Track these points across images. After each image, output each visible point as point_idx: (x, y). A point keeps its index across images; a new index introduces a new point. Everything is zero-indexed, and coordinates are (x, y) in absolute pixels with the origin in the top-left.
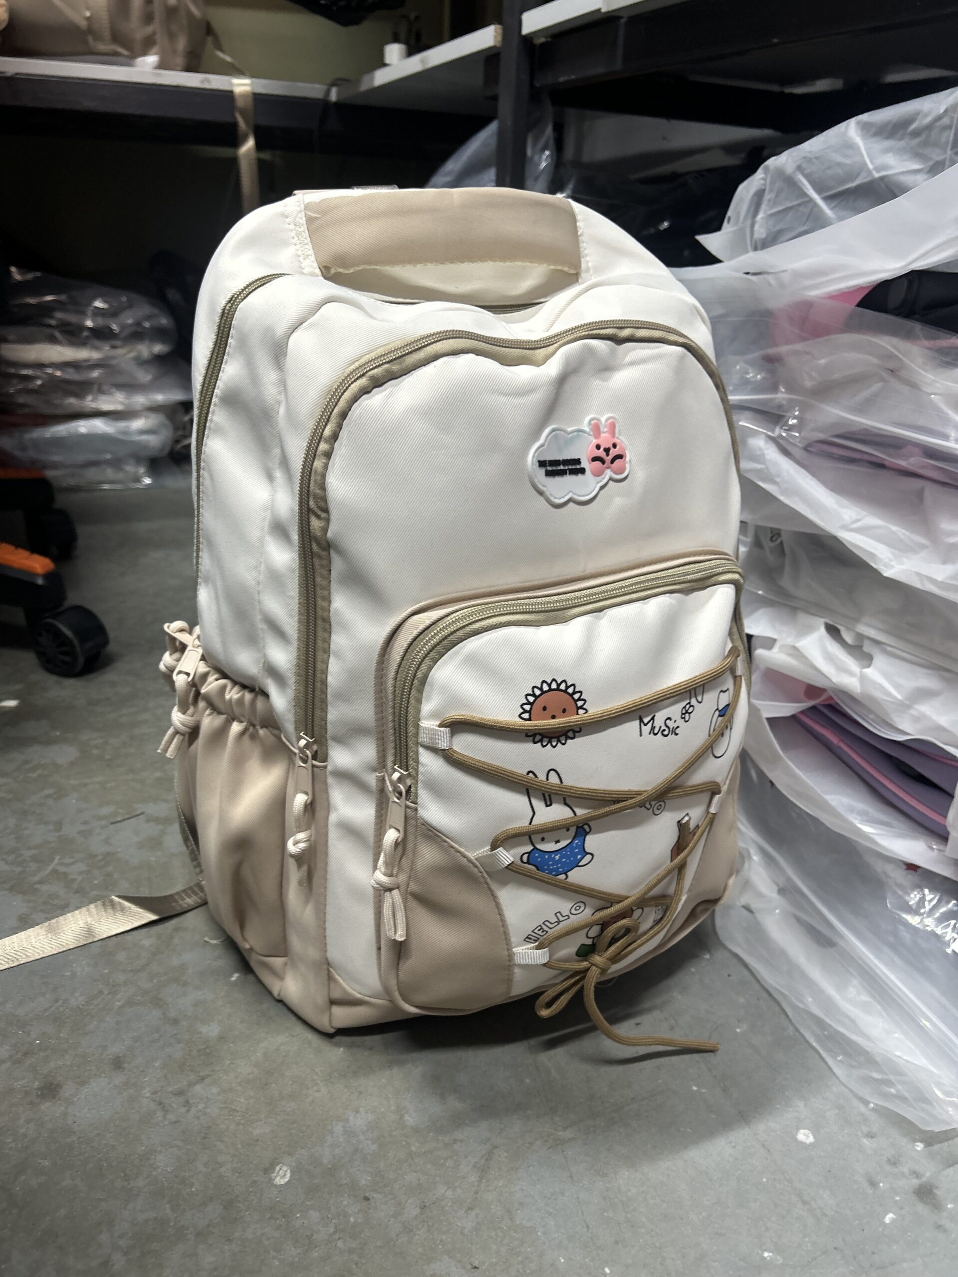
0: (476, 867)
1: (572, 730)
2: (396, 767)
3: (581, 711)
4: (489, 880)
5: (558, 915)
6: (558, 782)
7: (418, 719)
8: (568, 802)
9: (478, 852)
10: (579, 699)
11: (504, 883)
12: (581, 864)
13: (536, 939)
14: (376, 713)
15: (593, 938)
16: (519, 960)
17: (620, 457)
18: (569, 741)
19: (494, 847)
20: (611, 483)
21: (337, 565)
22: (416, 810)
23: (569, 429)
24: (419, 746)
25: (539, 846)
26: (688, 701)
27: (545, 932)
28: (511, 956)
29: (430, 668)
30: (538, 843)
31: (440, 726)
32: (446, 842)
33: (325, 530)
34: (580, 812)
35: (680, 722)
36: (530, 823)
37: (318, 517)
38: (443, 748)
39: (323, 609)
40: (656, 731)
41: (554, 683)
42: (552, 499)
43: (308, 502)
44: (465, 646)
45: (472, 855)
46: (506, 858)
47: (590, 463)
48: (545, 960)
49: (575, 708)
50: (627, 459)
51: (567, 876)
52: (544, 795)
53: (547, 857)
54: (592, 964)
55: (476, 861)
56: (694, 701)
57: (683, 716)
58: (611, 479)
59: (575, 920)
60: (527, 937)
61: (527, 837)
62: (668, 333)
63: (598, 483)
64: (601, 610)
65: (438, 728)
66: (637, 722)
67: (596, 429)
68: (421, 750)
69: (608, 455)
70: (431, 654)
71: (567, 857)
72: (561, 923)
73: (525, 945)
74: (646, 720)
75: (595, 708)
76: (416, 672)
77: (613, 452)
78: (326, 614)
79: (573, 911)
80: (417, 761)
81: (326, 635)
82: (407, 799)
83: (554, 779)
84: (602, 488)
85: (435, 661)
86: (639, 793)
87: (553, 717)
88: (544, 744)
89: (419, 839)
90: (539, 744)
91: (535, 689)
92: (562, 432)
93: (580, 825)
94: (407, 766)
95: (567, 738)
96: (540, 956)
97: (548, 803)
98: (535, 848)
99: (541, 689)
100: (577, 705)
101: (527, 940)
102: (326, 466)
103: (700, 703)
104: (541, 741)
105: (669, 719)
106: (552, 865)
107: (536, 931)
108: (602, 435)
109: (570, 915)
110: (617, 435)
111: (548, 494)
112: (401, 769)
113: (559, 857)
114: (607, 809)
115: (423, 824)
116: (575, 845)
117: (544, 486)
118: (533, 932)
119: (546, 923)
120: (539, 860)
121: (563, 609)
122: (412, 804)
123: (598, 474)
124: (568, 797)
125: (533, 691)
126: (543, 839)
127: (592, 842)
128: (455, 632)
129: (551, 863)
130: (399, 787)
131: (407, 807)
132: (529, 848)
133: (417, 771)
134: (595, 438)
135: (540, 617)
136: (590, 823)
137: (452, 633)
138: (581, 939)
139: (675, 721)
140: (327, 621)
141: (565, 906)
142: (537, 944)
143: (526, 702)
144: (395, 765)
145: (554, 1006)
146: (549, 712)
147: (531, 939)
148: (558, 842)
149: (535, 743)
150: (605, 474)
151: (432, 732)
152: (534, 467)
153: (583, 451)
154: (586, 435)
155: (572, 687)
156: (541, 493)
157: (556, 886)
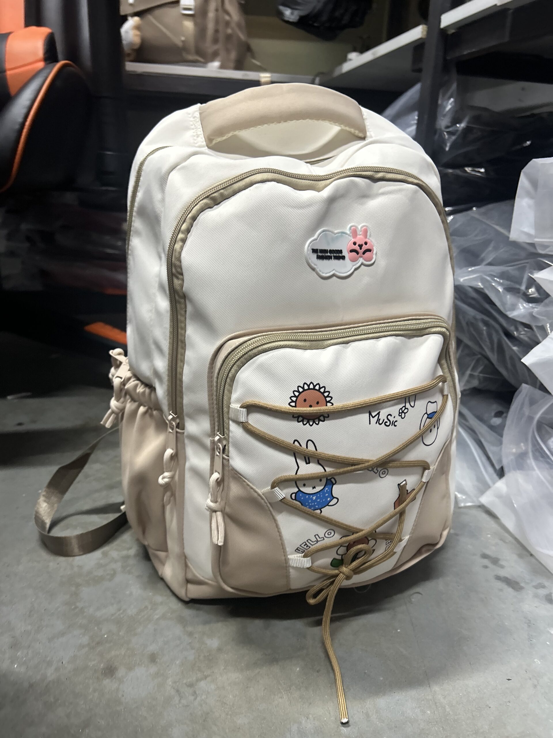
0: (263, 499)
1: (323, 415)
3: (329, 404)
4: (271, 509)
5: (317, 536)
6: (314, 449)
7: (229, 403)
8: (320, 462)
9: (264, 490)
10: (328, 396)
11: (280, 512)
12: (330, 504)
13: (303, 551)
14: (209, 400)
15: (342, 555)
16: (292, 563)
17: (369, 250)
18: (321, 422)
19: (273, 487)
20: (362, 266)
21: (189, 308)
22: (228, 460)
23: (336, 232)
24: (230, 420)
25: (302, 489)
26: (404, 405)
27: (308, 547)
28: (287, 560)
29: (237, 372)
30: (301, 487)
31: (241, 407)
32: (245, 482)
33: (182, 286)
34: (328, 469)
35: (398, 418)
36: (296, 474)
37: (178, 278)
38: (242, 421)
39: (182, 335)
40: (381, 422)
41: (311, 384)
42: (321, 273)
43: (172, 269)
44: (258, 358)
45: (260, 491)
46: (280, 494)
47: (349, 253)
48: (308, 565)
49: (325, 402)
50: (374, 252)
51: (321, 512)
52: (305, 458)
53: (307, 497)
54: (341, 572)
55: (262, 496)
56: (408, 405)
57: (400, 414)
58: (362, 264)
59: (328, 541)
60: (297, 549)
61: (294, 483)
62: (408, 177)
63: (353, 266)
64: (347, 343)
65: (240, 409)
66: (368, 414)
67: (354, 233)
68: (231, 422)
69: (361, 249)
70: (237, 363)
71: (319, 498)
72: (319, 543)
73: (296, 554)
74: (374, 414)
75: (338, 403)
76: (228, 373)
77: (365, 247)
78: (183, 338)
79: (326, 535)
80: (228, 429)
81: (183, 351)
82: (223, 452)
83: (311, 447)
84: (356, 269)
85: (240, 368)
86: (368, 461)
87: (311, 406)
88: (305, 423)
89: (231, 479)
90: (301, 423)
91: (299, 388)
92: (330, 233)
93: (329, 478)
94: (224, 432)
95: (320, 420)
96: (307, 563)
97: (308, 462)
98: (299, 490)
99: (303, 388)
100: (326, 400)
101: (297, 550)
102: (182, 248)
103: (413, 407)
104: (303, 421)
105: (391, 415)
106: (311, 503)
107: (303, 545)
108: (358, 236)
109: (325, 538)
110: (368, 237)
111: (318, 270)
112: (221, 434)
113: (316, 498)
114: (346, 469)
115: (232, 470)
116: (325, 491)
117: (315, 265)
118: (300, 546)
119: (309, 541)
120: (302, 498)
121: (322, 340)
122: (226, 457)
123: (353, 260)
124: (320, 460)
125: (298, 389)
126: (304, 485)
127: (337, 490)
128: (252, 350)
129: (310, 501)
130: (219, 446)
131: (223, 458)
132: (296, 490)
133: (228, 435)
134: (353, 238)
135: (307, 344)
136: (335, 477)
137: (250, 350)
138: (332, 555)
139: (394, 417)
140: (184, 342)
141: (321, 531)
142: (303, 554)
143: (293, 395)
144: (218, 432)
145: (318, 598)
146: (308, 403)
147: (299, 551)
148: (314, 488)
149: (298, 422)
150: (359, 260)
151: (237, 411)
152: (309, 252)
153: (345, 246)
154: (347, 236)
155: (324, 388)
156: (313, 269)
157: (313, 516)
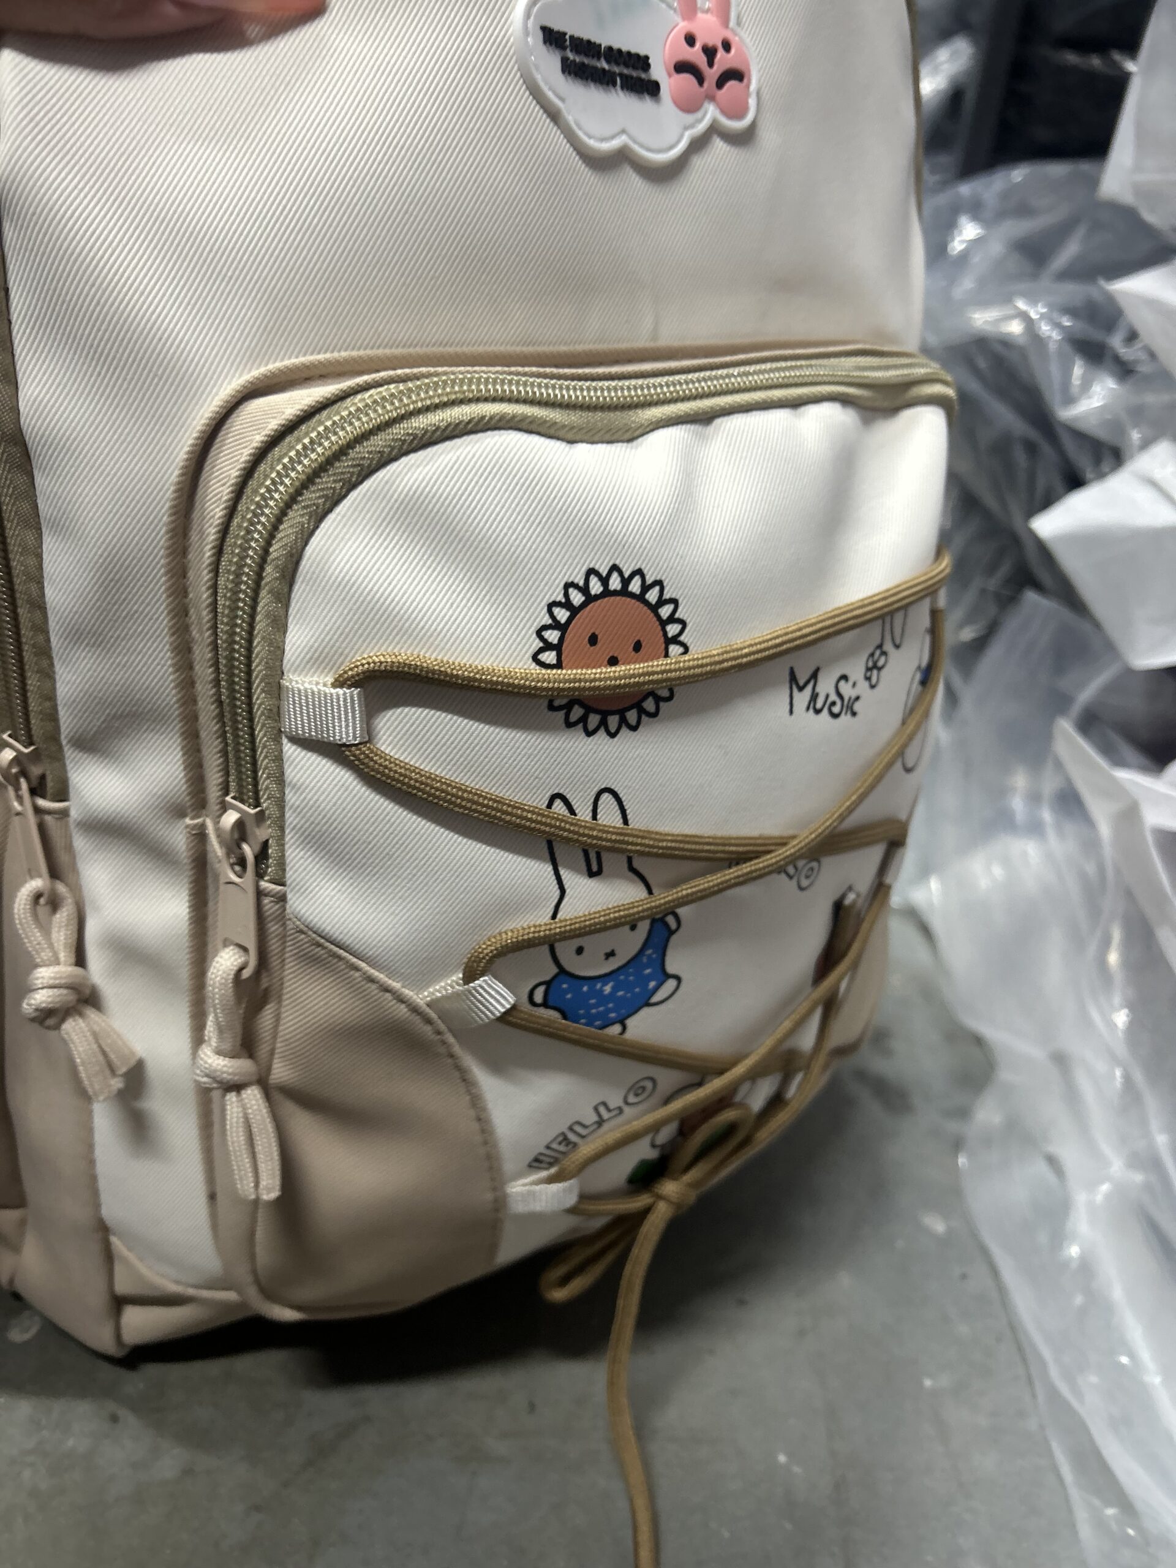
0: (430, 1021)
1: (651, 693)
2: (228, 799)
3: (675, 650)
4: (457, 1049)
5: (602, 1110)
6: (618, 822)
7: (276, 670)
8: (636, 864)
9: (433, 989)
10: (671, 619)
13: (552, 1160)
15: (663, 1147)
16: (516, 1207)
17: (735, 75)
18: (645, 721)
19: (470, 976)
20: (715, 137)
22: (283, 898)
24: (285, 741)
25: (570, 966)
26: (878, 642)
27: (570, 1146)
28: (500, 1203)
29: (305, 536)
30: (570, 960)
31: (339, 683)
32: (357, 969)
35: (863, 685)
36: (554, 917)
38: (346, 742)
40: (819, 705)
41: (615, 575)
45: (420, 997)
46: (498, 998)
47: (671, 75)
48: (571, 1200)
49: (663, 640)
51: (624, 1028)
52: (586, 853)
53: (585, 989)
54: (658, 1198)
55: (428, 1010)
56: (887, 642)
57: (869, 674)
58: (714, 130)
59: (637, 1117)
60: (536, 1160)
64: (705, 419)
65: (333, 691)
66: (788, 680)
68: (290, 750)
70: (308, 495)
71: (628, 987)
72: (606, 1127)
73: (530, 1176)
74: (803, 677)
75: (705, 642)
77: (723, 61)
79: (632, 1099)
80: (280, 779)
82: (260, 875)
83: (609, 815)
84: (696, 144)
85: (319, 517)
87: (613, 661)
88: (591, 729)
90: (579, 730)
91: (571, 590)
93: (658, 917)
94: (256, 792)
95: (642, 713)
96: (559, 1196)
97: (595, 868)
98: (562, 971)
100: (665, 633)
101: (535, 1165)
103: (899, 647)
104: (583, 721)
105: (844, 677)
106: (596, 1006)
107: (554, 1146)
108: (701, 14)
109: (625, 1108)
112: (242, 801)
113: (613, 988)
114: (717, 878)
115: (302, 932)
116: (644, 960)
118: (548, 1147)
119: (578, 1128)
121: (625, 407)
122: (272, 886)
123: (689, 106)
125: (566, 595)
126: (580, 952)
127: (680, 951)
129: (593, 1001)
130: (239, 846)
131: (259, 892)
132: (549, 971)
133: (281, 803)
134: (684, 19)
138: (641, 1152)
139: (854, 685)
141: (615, 1090)
142: (553, 1170)
143: (550, 621)
144: (227, 794)
146: (604, 649)
147: (541, 1163)
148: (611, 955)
150: (702, 110)
151: (318, 701)
153: (656, 42)
155: (657, 589)
156: (554, 115)
157: (602, 1050)
